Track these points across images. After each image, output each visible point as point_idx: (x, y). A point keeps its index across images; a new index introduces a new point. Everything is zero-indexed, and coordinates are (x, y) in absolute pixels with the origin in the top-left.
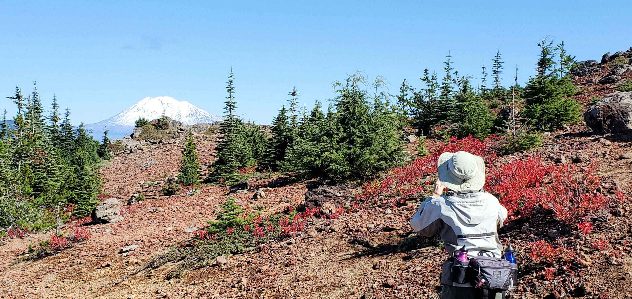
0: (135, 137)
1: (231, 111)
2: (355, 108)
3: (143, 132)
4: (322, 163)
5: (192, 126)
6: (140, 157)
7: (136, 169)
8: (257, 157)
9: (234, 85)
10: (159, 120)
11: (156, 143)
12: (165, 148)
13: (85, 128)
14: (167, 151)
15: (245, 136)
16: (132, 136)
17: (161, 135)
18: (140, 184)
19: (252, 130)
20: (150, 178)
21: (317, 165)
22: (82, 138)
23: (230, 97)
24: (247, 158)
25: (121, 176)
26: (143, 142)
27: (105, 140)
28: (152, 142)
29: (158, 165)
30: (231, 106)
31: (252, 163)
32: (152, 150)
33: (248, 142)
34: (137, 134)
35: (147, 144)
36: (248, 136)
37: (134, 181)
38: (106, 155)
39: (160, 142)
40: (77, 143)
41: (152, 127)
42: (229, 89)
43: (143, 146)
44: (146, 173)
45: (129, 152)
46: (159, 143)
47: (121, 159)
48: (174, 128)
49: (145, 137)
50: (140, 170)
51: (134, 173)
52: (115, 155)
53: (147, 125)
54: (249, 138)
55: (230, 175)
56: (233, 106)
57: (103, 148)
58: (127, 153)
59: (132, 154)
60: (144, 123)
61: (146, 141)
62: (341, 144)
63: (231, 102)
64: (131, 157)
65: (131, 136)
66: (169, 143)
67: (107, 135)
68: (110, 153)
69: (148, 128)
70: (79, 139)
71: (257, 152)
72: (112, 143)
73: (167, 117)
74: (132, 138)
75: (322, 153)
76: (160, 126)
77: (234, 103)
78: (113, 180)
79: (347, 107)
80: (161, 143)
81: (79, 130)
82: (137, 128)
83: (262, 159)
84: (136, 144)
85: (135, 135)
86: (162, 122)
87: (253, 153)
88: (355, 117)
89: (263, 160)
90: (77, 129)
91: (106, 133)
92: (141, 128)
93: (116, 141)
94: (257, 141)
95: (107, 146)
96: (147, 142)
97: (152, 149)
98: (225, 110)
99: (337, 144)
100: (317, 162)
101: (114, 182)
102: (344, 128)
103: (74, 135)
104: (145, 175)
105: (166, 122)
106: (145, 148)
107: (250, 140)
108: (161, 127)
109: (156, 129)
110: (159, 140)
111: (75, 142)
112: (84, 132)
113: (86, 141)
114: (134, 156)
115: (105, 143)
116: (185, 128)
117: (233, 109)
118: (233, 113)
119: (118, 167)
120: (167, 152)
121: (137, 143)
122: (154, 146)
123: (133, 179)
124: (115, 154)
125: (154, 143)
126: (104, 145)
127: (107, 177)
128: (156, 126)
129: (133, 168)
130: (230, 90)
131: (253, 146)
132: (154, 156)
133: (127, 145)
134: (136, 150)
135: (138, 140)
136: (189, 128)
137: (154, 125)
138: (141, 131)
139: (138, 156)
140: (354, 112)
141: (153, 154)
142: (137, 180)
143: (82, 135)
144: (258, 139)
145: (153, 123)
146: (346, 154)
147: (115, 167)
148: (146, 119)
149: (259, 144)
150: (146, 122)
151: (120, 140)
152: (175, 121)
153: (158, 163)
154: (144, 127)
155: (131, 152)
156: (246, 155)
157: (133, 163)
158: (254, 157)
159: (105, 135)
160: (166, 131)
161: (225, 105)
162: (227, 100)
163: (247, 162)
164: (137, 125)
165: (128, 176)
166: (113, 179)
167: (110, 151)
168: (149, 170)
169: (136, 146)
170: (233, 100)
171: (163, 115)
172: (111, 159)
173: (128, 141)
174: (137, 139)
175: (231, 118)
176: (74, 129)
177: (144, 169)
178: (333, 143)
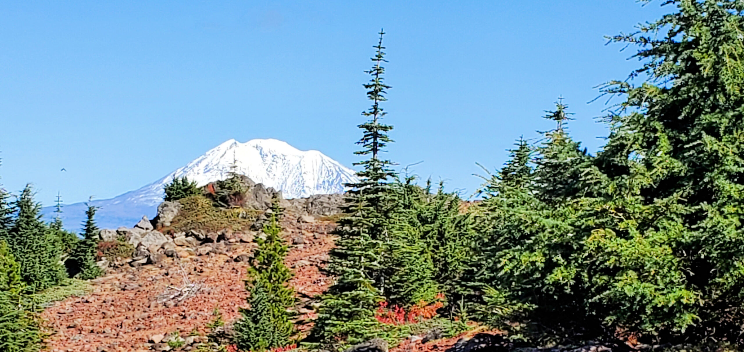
0: (163, 226)
1: (375, 150)
2: (719, 62)
3: (183, 213)
4: (578, 278)
5: (303, 201)
6: (167, 274)
7: (153, 304)
8: (446, 278)
9: (385, 78)
10: (221, 185)
11: (212, 241)
12: (230, 254)
13: (35, 199)
14: (236, 260)
15: (416, 220)
16: (154, 222)
17: (225, 221)
18: (151, 342)
19: (436, 203)
20: (181, 327)
21: (556, 284)
22: (28, 223)
23: (375, 113)
24: (415, 278)
25: (113, 321)
26: (180, 237)
27: (89, 230)
28: (202, 237)
29: (206, 295)
30: (376, 135)
31: (430, 295)
32: (200, 259)
33: (423, 237)
34: (167, 218)
35: (189, 243)
36: (424, 221)
37: (139, 334)
38: (88, 267)
39: (221, 237)
40: (14, 237)
41: (203, 201)
42: (372, 89)
43: (180, 248)
44: (175, 315)
45: (145, 261)
46: (218, 241)
47: (122, 279)
48: (256, 204)
49: (186, 225)
50: (161, 308)
51: (146, 314)
52: (110, 269)
53: (193, 196)
54: (427, 228)
55: (350, 325)
56: (381, 136)
57: (82, 251)
58: (139, 265)
59: (149, 267)
60: (185, 190)
61: (187, 235)
62: (658, 201)
63: (376, 124)
64: (146, 275)
65: (151, 221)
66: (242, 241)
67: (93, 217)
68: (99, 264)
69: (195, 202)
70: (19, 226)
71: (446, 264)
72: (106, 240)
73: (243, 177)
74: (155, 227)
75: (578, 237)
76: (223, 199)
77: (385, 129)
78: (92, 331)
79: (690, 58)
80: (222, 242)
81: (19, 204)
82: (168, 203)
83: (458, 283)
84: (162, 242)
85: (162, 220)
86: (230, 188)
87: (435, 267)
88: (722, 100)
89: (462, 286)
90: (14, 200)
91: (90, 214)
92: (176, 203)
93: (115, 234)
94: (447, 235)
95: (91, 245)
96: (190, 239)
97: (200, 255)
98: (361, 148)
99: (645, 203)
100: (557, 275)
101: (92, 336)
102: (675, 142)
103: (7, 216)
104: (170, 320)
105: (237, 190)
106: (183, 252)
107: (428, 232)
108: (226, 202)
109: (215, 205)
110: (219, 233)
111: (10, 232)
112: (33, 207)
113: (36, 230)
114: (154, 271)
115: (88, 237)
116: (285, 206)
117: (381, 145)
118: (381, 155)
119: (110, 298)
120: (234, 263)
121: (164, 239)
122: (205, 249)
123: (139, 329)
124: (110, 266)
125: (207, 240)
126: (84, 243)
127: (78, 322)
128: (214, 199)
129: (146, 301)
130: (374, 94)
131: (437, 247)
132: (202, 272)
133: (140, 244)
134: (159, 258)
135: (169, 232)
136: (296, 204)
137: (209, 196)
138: (176, 211)
139: (164, 271)
140: (717, 77)
141: (199, 268)
142: (149, 333)
143: (28, 217)
144: (450, 230)
145: (208, 191)
146: (679, 243)
147: (103, 298)
148: (190, 182)
149: (452, 243)
150: (190, 187)
151: (125, 232)
152: (260, 186)
153: (207, 289)
154: (184, 200)
155: (149, 262)
156: (411, 270)
157: (147, 289)
158: (436, 278)
159: (90, 217)
160: (237, 211)
161: (361, 133)
162: (368, 120)
163: (414, 290)
164: (169, 194)
165: (130, 321)
166: (91, 328)
167: (98, 259)
168: (184, 308)
169: (163, 247)
170: (381, 121)
171: (233, 171)
172: (99, 279)
173: (143, 235)
174: (165, 229)
175: (375, 170)
176: (8, 201)
177: (172, 303)
178: (629, 198)
